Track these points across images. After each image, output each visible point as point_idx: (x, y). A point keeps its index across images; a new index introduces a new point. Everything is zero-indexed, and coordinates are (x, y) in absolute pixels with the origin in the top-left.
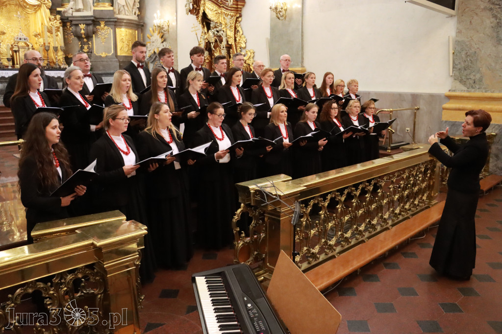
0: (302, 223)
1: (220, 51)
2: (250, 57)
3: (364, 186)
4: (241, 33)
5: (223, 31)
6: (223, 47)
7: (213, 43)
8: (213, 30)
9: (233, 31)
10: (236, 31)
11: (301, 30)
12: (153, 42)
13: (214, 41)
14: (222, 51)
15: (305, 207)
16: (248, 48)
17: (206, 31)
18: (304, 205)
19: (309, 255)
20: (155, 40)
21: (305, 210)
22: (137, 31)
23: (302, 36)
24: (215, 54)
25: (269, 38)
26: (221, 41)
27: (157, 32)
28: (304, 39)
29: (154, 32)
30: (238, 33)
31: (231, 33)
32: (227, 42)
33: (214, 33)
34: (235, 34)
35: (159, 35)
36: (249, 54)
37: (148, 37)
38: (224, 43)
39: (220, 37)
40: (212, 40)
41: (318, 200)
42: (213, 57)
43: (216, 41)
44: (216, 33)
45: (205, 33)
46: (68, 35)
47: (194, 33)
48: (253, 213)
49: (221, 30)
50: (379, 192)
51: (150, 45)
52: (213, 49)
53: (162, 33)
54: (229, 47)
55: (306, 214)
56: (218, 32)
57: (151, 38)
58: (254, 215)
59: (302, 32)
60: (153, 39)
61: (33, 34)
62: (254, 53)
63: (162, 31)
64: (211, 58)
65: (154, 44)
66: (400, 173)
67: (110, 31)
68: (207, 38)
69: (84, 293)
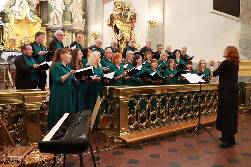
0: (135, 108)
1: (123, 45)
2: (138, 47)
3: (173, 96)
4: (134, 35)
5: (125, 34)
6: (125, 43)
7: (119, 40)
8: (120, 34)
9: (130, 34)
10: (131, 34)
11: (162, 33)
12: (91, 41)
13: (120, 40)
14: (124, 44)
15: (136, 100)
16: (137, 43)
17: (116, 35)
18: (136, 99)
19: (139, 126)
20: (92, 40)
21: (136, 102)
22: (83, 36)
23: (163, 35)
24: (121, 46)
25: (147, 37)
26: (123, 40)
27: (93, 36)
28: (164, 37)
29: (92, 36)
30: (132, 36)
31: (128, 36)
32: (127, 40)
33: (120, 36)
34: (131, 36)
35: (94, 38)
36: (137, 46)
37: (89, 39)
38: (125, 41)
39: (123, 37)
40: (119, 39)
41: (144, 98)
42: (120, 48)
43: (121, 40)
44: (121, 35)
45: (116, 36)
46: (49, 37)
47: (111, 36)
48: (110, 101)
49: (124, 34)
50: (184, 101)
51: (90, 43)
52: (120, 44)
53: (96, 36)
54: (127, 43)
55: (137, 104)
56: (122, 35)
57: (90, 39)
58: (110, 102)
59: (163, 34)
60: (91, 39)
61: (32, 36)
62: (140, 45)
63: (96, 35)
64: (119, 48)
65: (91, 42)
66: (197, 93)
67: (70, 35)
68: (117, 38)
69: (19, 125)
